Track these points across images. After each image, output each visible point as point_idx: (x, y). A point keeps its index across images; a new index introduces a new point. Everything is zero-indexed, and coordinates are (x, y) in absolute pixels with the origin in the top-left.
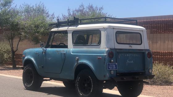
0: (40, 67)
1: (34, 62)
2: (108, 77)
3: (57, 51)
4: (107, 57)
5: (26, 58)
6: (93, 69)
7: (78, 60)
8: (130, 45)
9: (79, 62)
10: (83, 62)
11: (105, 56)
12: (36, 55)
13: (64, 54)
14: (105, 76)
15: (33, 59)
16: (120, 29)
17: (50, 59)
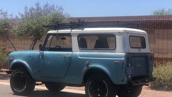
0: (36, 71)
1: (28, 66)
2: (126, 81)
3: (60, 55)
4: (125, 61)
5: (15, 61)
6: (109, 73)
7: (88, 64)
8: (139, 49)
9: (90, 66)
10: (95, 67)
11: (124, 60)
12: (30, 59)
13: (69, 58)
14: (123, 81)
15: (25, 62)
16: (132, 33)
17: (49, 62)
